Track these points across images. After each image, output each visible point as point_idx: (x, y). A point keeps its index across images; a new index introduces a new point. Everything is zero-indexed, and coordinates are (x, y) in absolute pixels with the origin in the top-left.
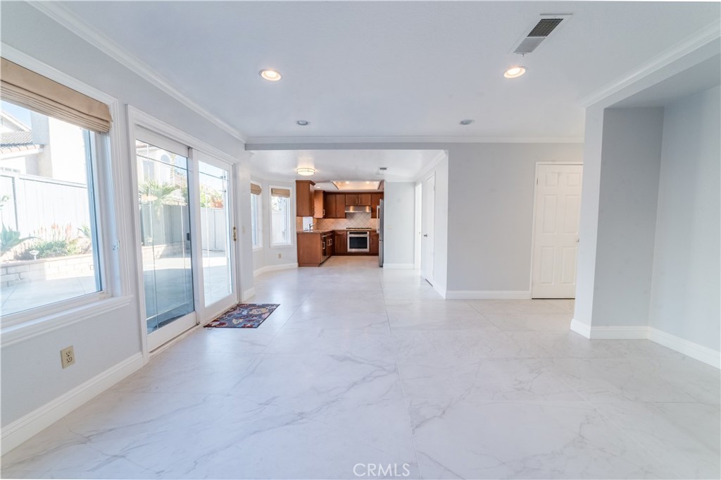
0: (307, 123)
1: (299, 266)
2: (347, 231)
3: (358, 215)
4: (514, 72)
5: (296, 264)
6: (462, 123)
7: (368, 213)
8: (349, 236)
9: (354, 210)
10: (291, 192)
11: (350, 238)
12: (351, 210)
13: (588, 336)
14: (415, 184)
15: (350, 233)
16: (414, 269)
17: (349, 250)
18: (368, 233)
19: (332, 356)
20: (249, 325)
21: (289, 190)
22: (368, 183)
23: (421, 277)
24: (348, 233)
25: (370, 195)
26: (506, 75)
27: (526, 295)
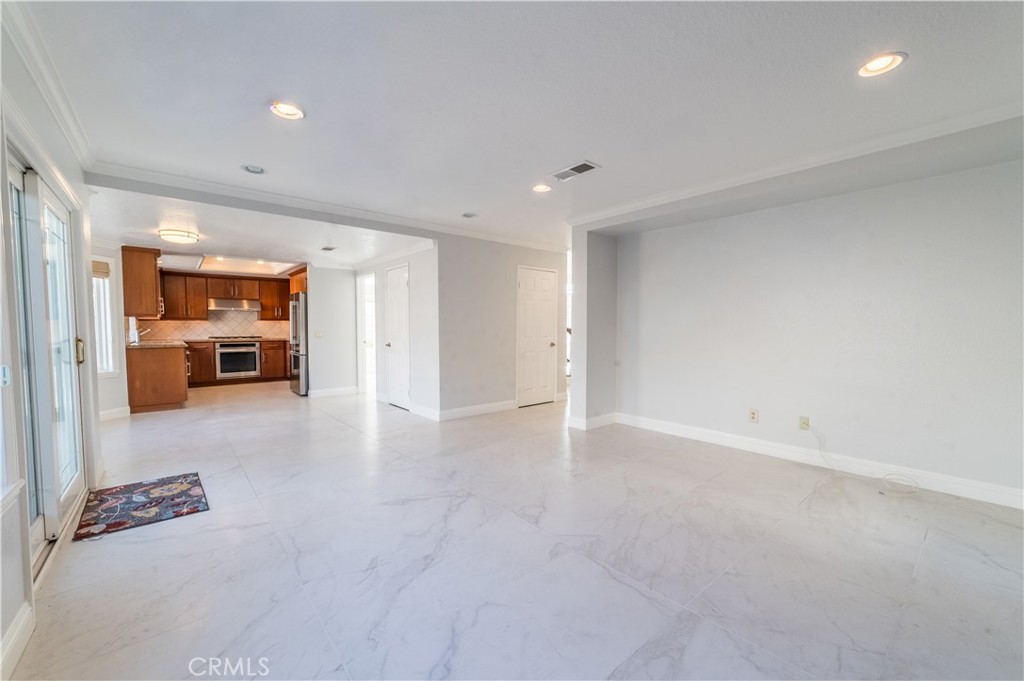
0: (262, 171)
1: (133, 412)
2: (214, 343)
3: (232, 315)
4: (541, 188)
5: (128, 408)
6: (466, 216)
7: (249, 311)
8: (219, 351)
9: (217, 306)
10: (112, 267)
11: (222, 354)
12: (212, 306)
13: (584, 428)
14: (355, 274)
15: (222, 346)
16: (358, 394)
17: (220, 375)
18: (258, 344)
19: (386, 504)
20: (185, 510)
21: (107, 264)
22: (260, 262)
23: (378, 402)
24: (217, 345)
25: (257, 282)
26: (534, 189)
27: (512, 404)
